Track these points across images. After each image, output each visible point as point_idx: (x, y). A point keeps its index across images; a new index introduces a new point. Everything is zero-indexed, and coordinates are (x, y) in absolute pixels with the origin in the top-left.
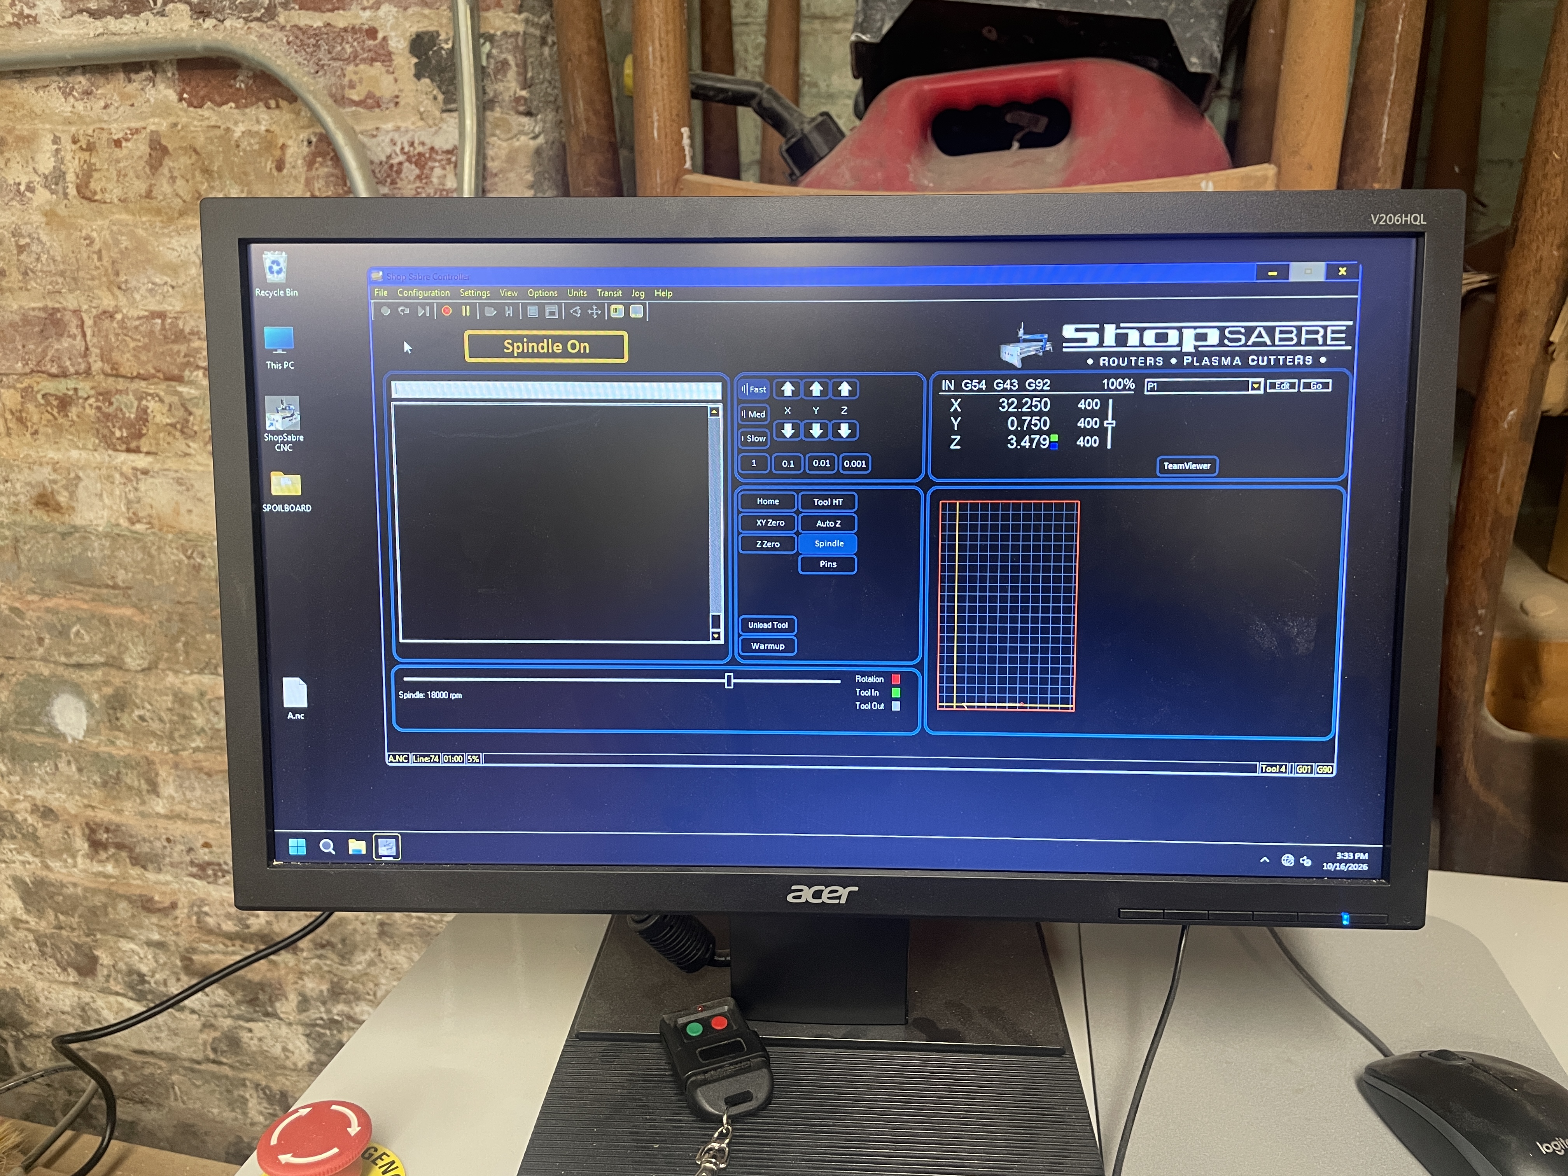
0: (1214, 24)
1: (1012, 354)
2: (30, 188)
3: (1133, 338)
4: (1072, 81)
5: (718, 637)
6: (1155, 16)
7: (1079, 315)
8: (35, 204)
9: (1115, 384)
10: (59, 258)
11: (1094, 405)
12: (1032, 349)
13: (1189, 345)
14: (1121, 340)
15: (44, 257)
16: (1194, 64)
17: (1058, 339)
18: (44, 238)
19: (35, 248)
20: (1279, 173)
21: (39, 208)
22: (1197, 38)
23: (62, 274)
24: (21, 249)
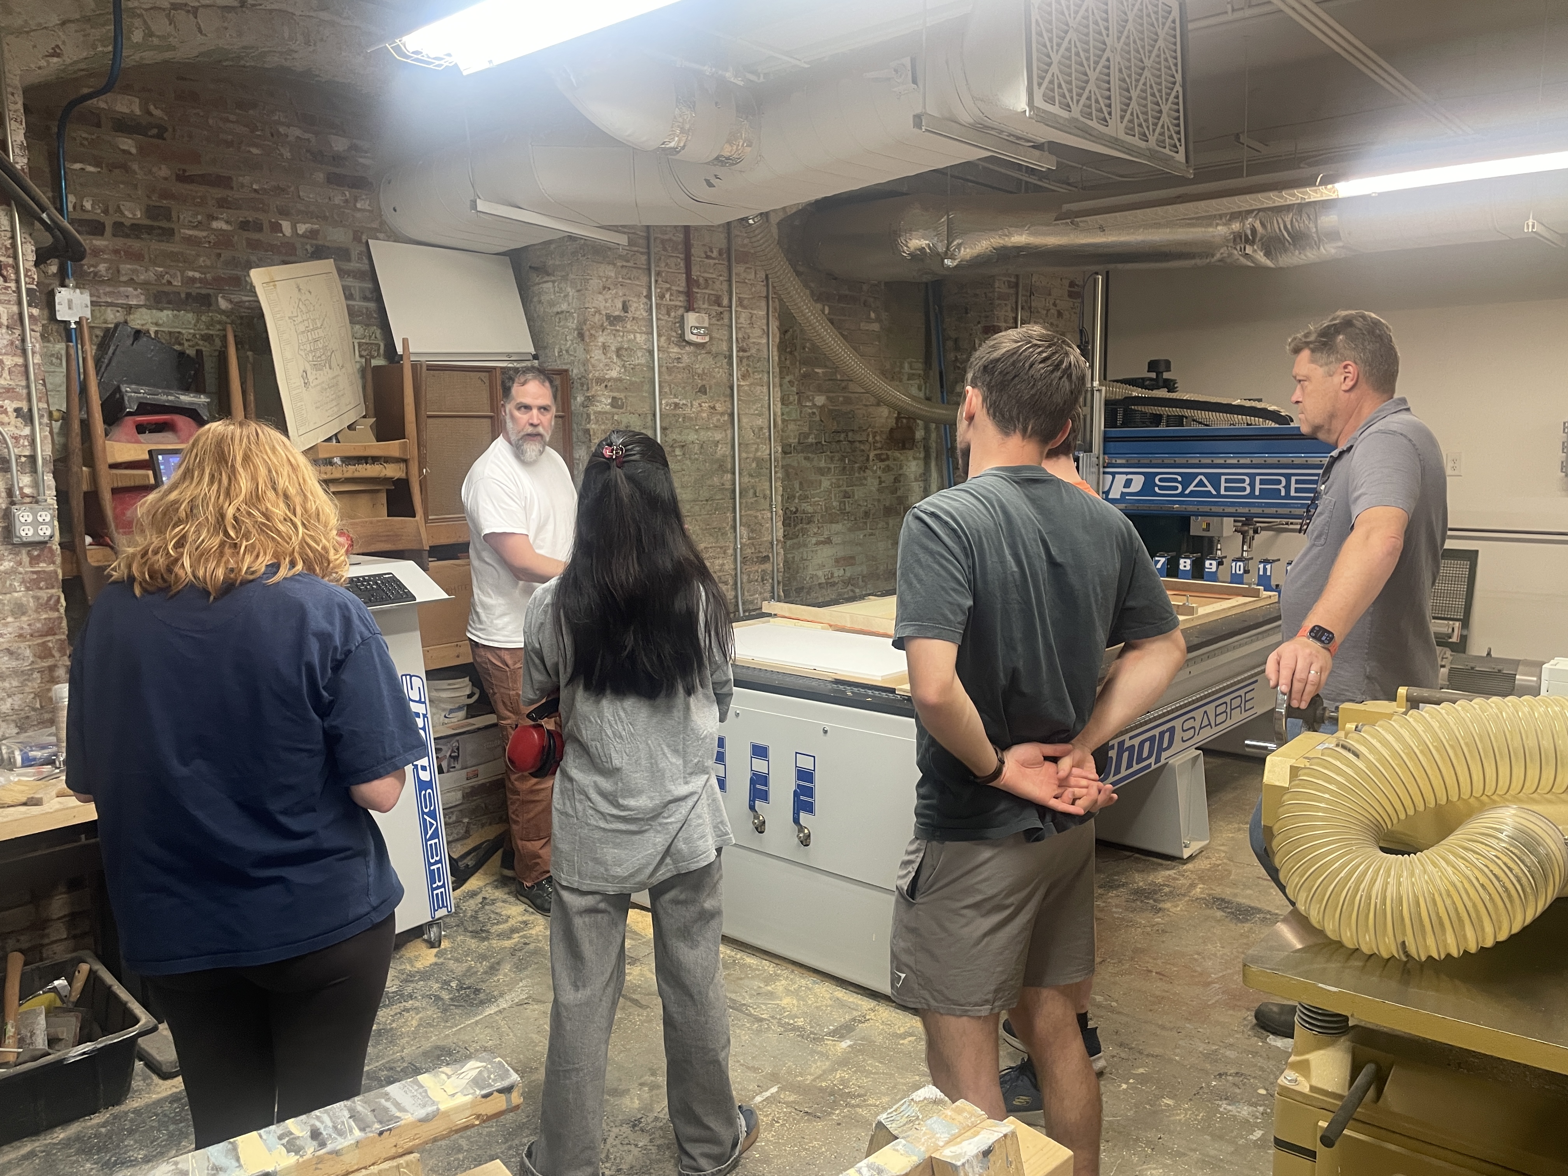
4: (170, 420)
6: (193, 408)
22: (204, 413)
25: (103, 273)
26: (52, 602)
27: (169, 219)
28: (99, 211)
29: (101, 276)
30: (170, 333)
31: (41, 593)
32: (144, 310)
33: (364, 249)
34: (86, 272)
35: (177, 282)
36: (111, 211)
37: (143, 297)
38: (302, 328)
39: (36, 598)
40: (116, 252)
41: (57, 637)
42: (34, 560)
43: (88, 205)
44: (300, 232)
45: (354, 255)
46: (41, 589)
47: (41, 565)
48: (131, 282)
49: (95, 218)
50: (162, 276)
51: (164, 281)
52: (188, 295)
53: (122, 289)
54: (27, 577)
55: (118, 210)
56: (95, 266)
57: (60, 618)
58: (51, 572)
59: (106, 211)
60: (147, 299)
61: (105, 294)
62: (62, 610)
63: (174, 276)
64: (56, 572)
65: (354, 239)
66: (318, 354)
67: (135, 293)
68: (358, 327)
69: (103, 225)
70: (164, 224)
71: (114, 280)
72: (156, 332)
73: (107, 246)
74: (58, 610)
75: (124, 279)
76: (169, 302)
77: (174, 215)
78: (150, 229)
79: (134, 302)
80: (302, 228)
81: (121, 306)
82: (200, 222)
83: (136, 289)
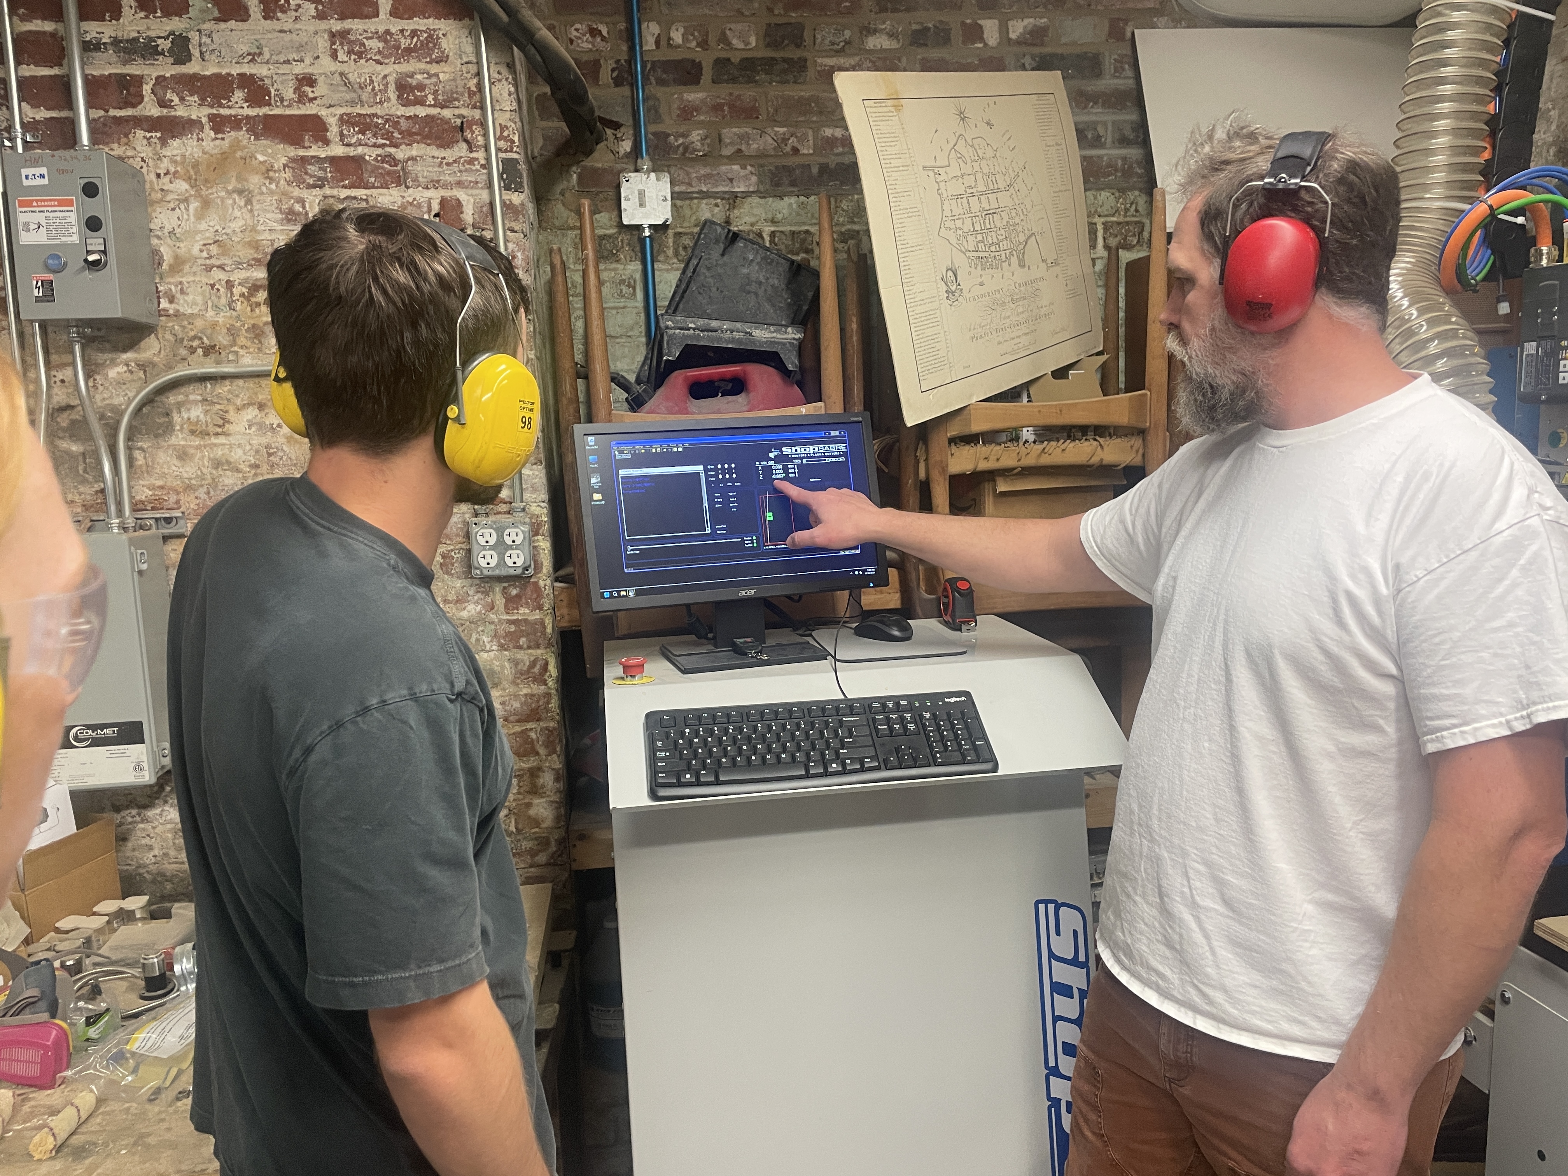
0: (795, 353)
1: (772, 455)
2: (279, 426)
3: (799, 450)
4: (745, 373)
5: (708, 530)
6: (774, 350)
7: (786, 445)
8: (282, 433)
9: (796, 461)
10: (294, 458)
11: (792, 466)
12: (776, 454)
13: (812, 451)
14: (796, 451)
15: (285, 458)
16: (790, 367)
17: (782, 452)
18: (285, 448)
19: (280, 454)
20: (825, 405)
21: (284, 435)
22: (790, 358)
23: (295, 465)
24: (270, 455)
25: (698, 145)
26: (536, 670)
27: (798, 42)
28: (694, 44)
29: (695, 150)
30: (793, 233)
31: (521, 655)
32: (755, 200)
33: (1127, 51)
34: (671, 146)
35: (806, 150)
36: (712, 41)
37: (754, 179)
38: (956, 188)
39: (516, 663)
40: (717, 108)
41: (543, 724)
42: (512, 603)
43: (677, 36)
44: (1013, 36)
45: (1108, 64)
46: (520, 647)
47: (522, 610)
48: (738, 156)
49: (688, 56)
50: (785, 141)
51: (788, 149)
52: (824, 168)
53: (724, 168)
54: (503, 629)
55: (724, 39)
56: (685, 135)
57: (548, 695)
58: (535, 622)
59: (704, 44)
60: (760, 182)
61: (699, 179)
62: (551, 683)
63: (802, 139)
64: (542, 623)
65: (1110, 34)
66: (992, 238)
67: (743, 173)
68: (1105, 194)
69: (699, 66)
70: (794, 53)
71: (711, 157)
72: (773, 234)
73: (703, 101)
74: (545, 683)
75: (727, 151)
76: (793, 184)
77: (807, 35)
78: (769, 64)
79: (740, 188)
80: (1017, 28)
81: (722, 196)
82: (848, 43)
83: (744, 167)
